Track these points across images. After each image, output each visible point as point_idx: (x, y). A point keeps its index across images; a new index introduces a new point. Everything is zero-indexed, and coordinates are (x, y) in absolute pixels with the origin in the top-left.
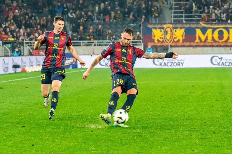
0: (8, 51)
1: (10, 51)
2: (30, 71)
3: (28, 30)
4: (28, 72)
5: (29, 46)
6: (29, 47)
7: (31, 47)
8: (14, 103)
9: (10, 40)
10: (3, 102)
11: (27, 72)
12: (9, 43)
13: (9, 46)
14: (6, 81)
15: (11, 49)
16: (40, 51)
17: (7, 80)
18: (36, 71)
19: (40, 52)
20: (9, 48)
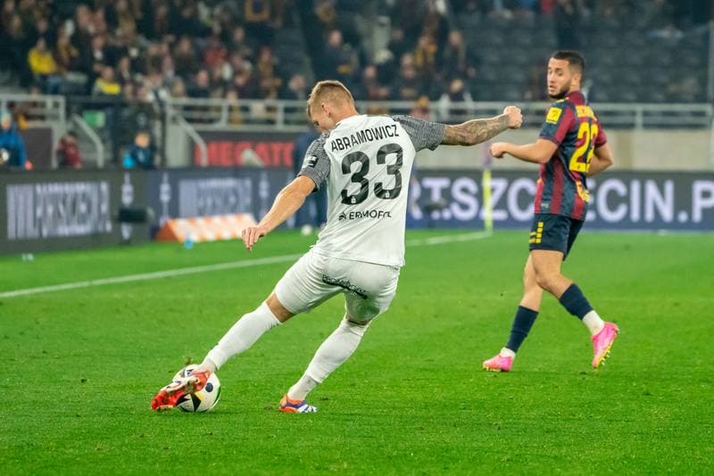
0: (90, 141)
1: (104, 141)
2: (195, 238)
3: (185, 46)
4: (188, 242)
5: (190, 121)
6: (190, 128)
7: (202, 127)
8: (131, 387)
9: (101, 94)
10: (83, 381)
11: (183, 244)
12: (98, 107)
13: (100, 118)
14: (86, 284)
15: (106, 134)
16: (241, 145)
17: (90, 279)
18: (220, 241)
19: (242, 150)
20: (99, 131)
